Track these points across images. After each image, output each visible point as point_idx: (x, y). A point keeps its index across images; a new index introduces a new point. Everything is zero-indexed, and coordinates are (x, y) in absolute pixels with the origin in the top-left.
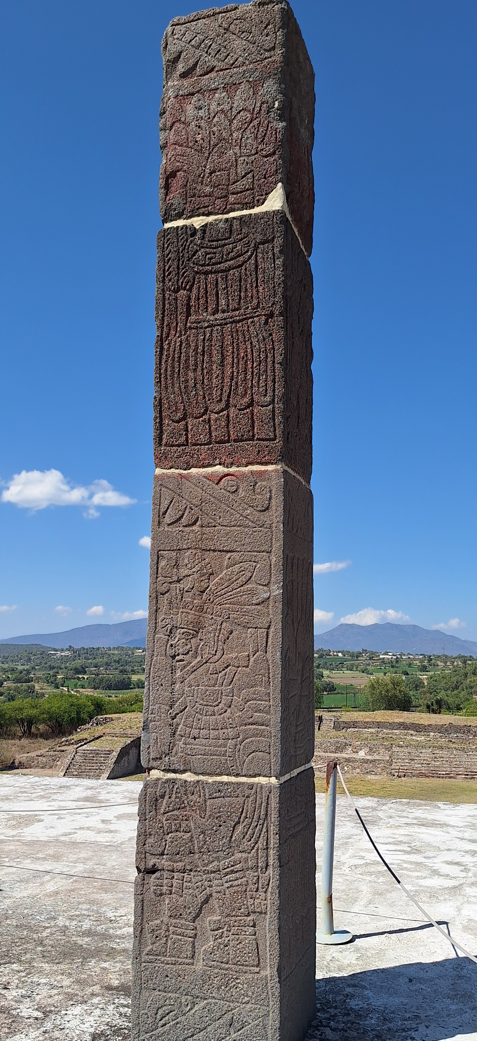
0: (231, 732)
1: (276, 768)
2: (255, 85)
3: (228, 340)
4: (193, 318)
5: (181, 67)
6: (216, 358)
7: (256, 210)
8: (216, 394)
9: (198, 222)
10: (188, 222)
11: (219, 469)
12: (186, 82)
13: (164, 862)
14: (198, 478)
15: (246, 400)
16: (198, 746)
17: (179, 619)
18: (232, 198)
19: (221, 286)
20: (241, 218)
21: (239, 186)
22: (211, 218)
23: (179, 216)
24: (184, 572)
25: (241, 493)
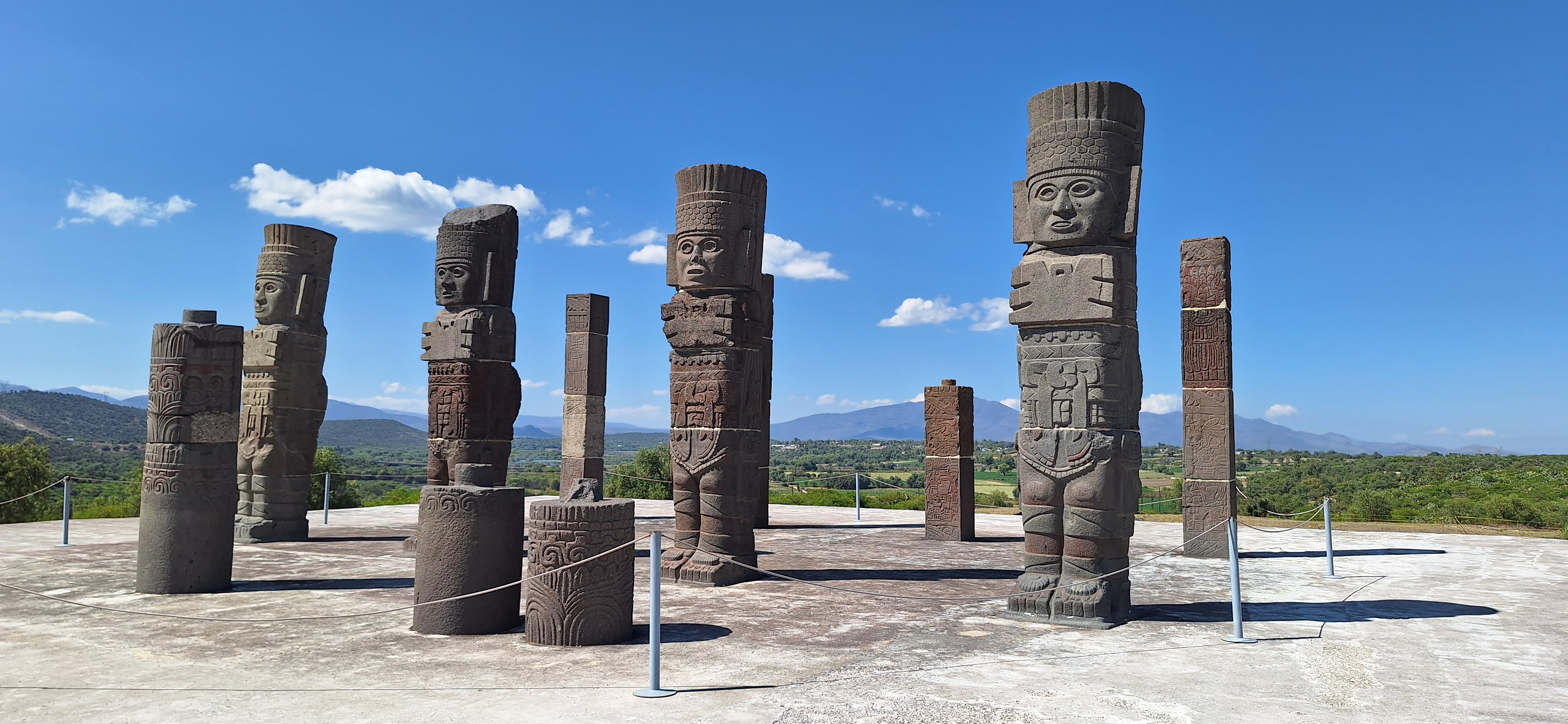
0: (1213, 467)
1: (1229, 477)
2: (1215, 266)
3: (1208, 348)
4: (1195, 340)
5: (1187, 257)
6: (1204, 353)
7: (1216, 308)
8: (1204, 365)
9: (1196, 309)
10: (1192, 309)
11: (1206, 388)
12: (1189, 262)
13: (1192, 504)
14: (1199, 391)
15: (1215, 367)
16: (1203, 471)
17: (1194, 435)
18: (1208, 303)
19: (1205, 331)
20: (1211, 310)
21: (1210, 299)
22: (1200, 309)
23: (1188, 307)
24: (1195, 420)
25: (1214, 396)
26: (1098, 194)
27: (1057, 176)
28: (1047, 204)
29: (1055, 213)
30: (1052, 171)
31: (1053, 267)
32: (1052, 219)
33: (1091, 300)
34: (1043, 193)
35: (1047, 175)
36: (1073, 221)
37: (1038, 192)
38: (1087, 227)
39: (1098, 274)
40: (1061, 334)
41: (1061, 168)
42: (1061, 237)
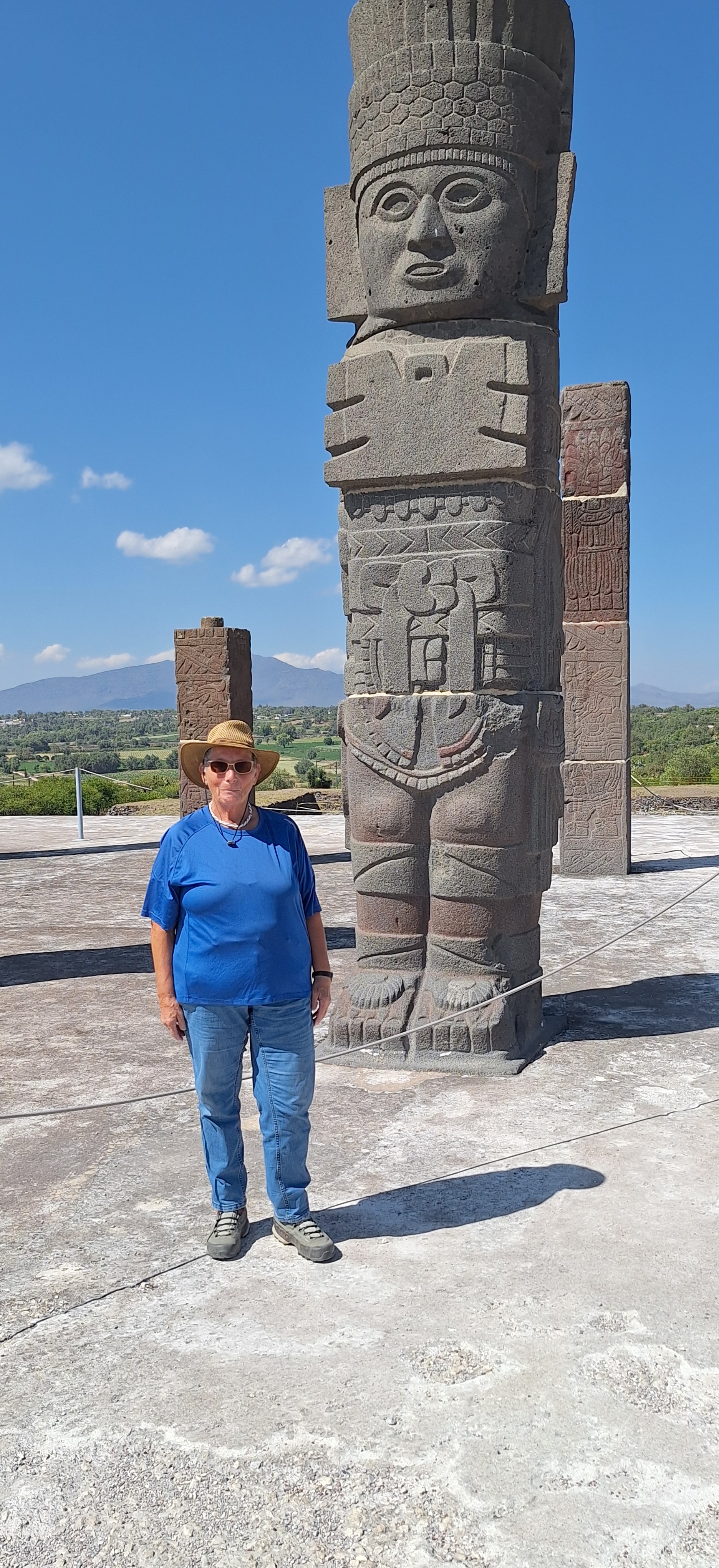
0: (604, 742)
1: (625, 756)
2: (612, 429)
3: (599, 560)
4: (580, 547)
5: (571, 414)
6: (593, 568)
7: (612, 496)
8: (593, 586)
9: (583, 499)
10: (577, 498)
11: (595, 623)
12: (574, 423)
13: (573, 798)
14: (585, 627)
15: (609, 590)
16: (588, 749)
17: (577, 694)
18: (600, 488)
19: (595, 532)
20: (606, 499)
21: (604, 482)
22: (589, 498)
23: (572, 495)
24: (578, 672)
25: (607, 634)
26: (495, 206)
27: (416, 166)
28: (394, 227)
29: (413, 246)
30: (404, 154)
31: (410, 362)
32: (408, 258)
33: (486, 431)
34: (388, 205)
35: (394, 164)
36: (448, 262)
37: (376, 202)
38: (475, 277)
39: (498, 377)
40: (425, 504)
41: (423, 148)
42: (424, 297)
